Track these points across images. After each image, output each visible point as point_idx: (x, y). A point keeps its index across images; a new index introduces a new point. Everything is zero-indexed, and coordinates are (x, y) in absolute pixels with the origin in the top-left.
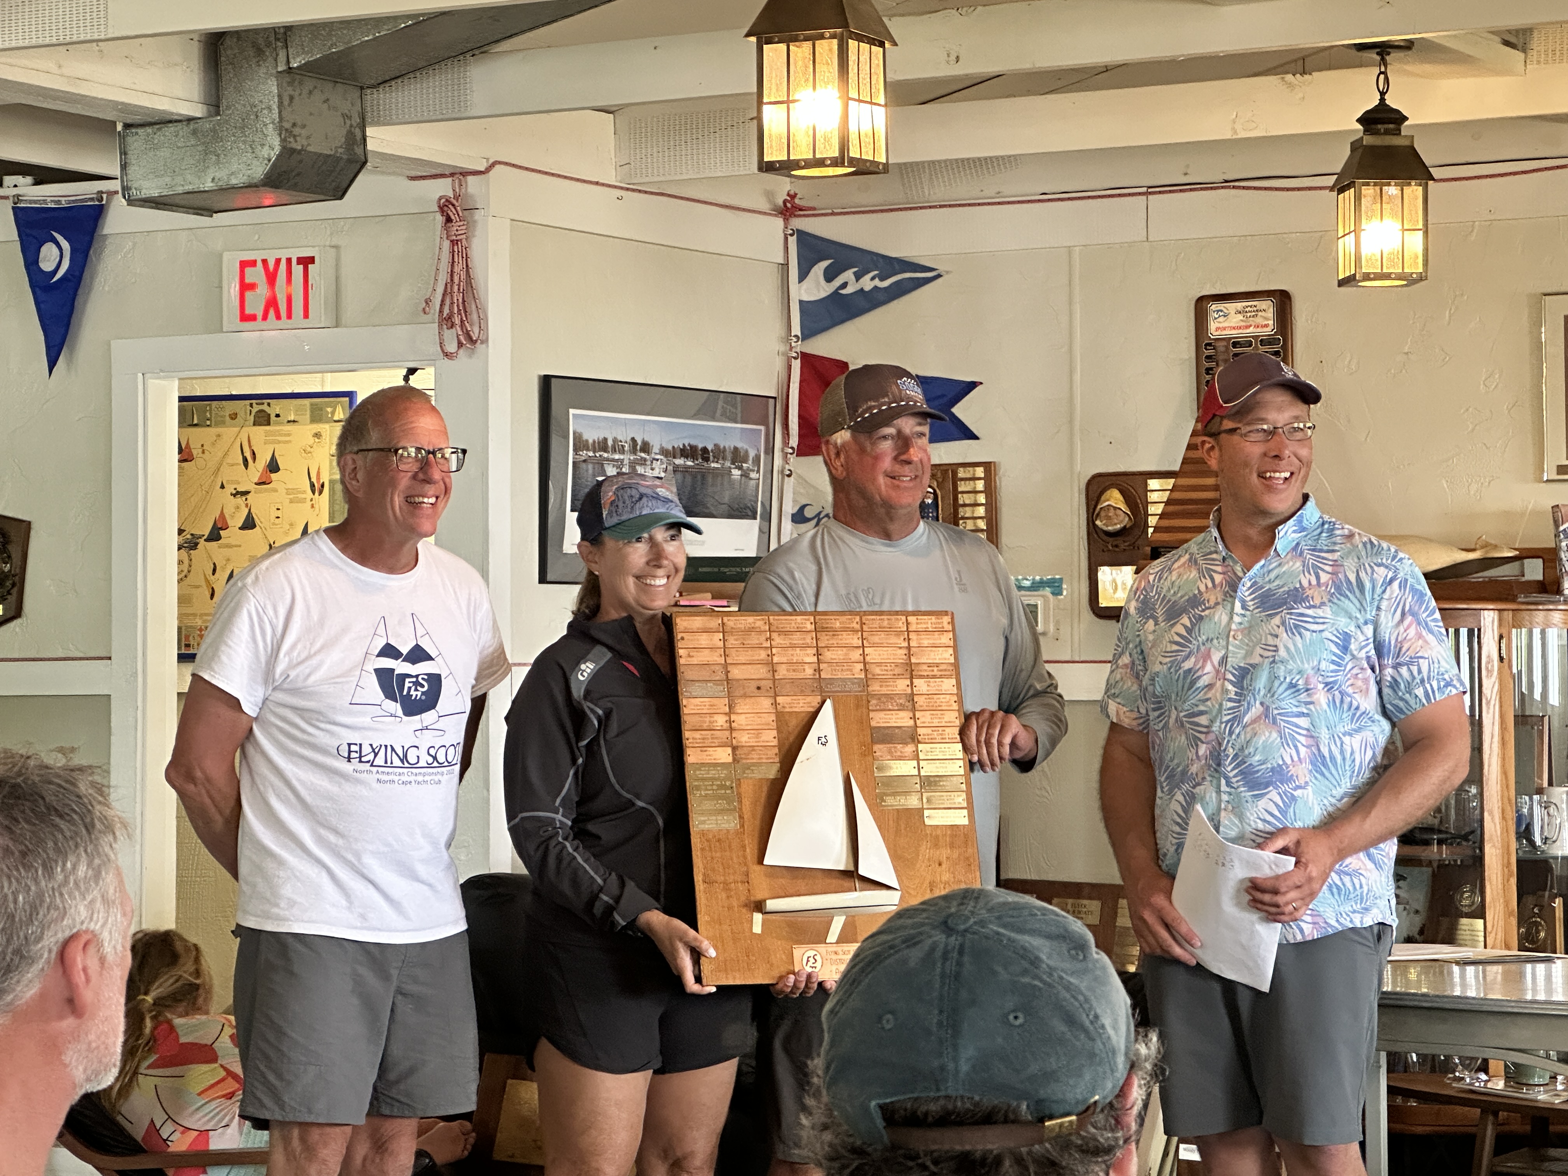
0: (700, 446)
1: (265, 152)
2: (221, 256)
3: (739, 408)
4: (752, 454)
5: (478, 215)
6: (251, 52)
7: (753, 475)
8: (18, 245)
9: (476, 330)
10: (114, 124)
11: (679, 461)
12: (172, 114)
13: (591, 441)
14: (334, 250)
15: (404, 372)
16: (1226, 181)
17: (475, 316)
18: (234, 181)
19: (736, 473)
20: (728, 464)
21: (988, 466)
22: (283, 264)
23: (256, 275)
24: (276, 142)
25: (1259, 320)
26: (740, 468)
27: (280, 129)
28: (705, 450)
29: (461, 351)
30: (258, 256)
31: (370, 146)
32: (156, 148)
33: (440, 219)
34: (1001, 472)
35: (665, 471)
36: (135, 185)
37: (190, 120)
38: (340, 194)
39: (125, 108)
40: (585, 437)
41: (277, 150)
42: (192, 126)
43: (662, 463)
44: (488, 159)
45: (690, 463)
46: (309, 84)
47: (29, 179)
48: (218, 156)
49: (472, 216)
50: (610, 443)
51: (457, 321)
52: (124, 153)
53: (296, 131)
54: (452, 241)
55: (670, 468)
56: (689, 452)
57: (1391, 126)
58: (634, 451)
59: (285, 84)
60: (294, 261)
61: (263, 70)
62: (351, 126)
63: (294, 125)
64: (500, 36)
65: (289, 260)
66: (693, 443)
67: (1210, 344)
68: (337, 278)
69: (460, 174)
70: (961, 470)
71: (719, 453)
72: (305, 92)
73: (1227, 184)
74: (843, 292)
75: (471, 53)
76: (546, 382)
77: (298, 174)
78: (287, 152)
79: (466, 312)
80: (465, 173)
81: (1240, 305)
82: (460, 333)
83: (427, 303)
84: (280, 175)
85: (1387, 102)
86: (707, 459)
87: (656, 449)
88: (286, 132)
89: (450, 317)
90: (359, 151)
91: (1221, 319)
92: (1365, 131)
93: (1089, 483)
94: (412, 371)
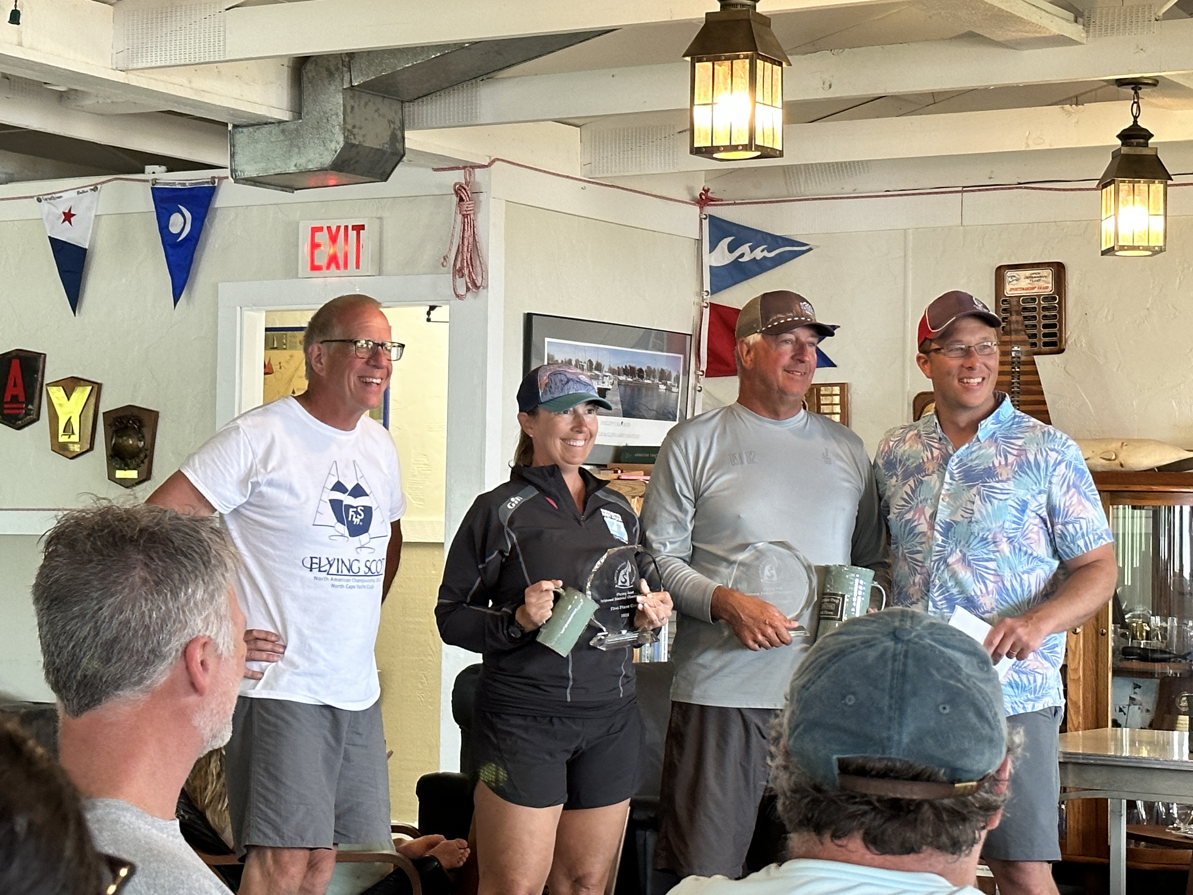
0: (638, 368)
1: (333, 146)
2: (298, 224)
3: (665, 341)
4: (674, 375)
5: (482, 197)
6: (325, 74)
7: (674, 389)
8: (155, 215)
9: (480, 279)
10: (226, 125)
11: (623, 378)
12: (268, 117)
13: (560, 361)
14: (377, 221)
15: (428, 308)
16: (1020, 184)
17: (479, 269)
18: (310, 166)
19: (662, 387)
20: (657, 381)
21: (842, 386)
22: (342, 229)
23: (322, 238)
24: (341, 139)
25: (1042, 284)
26: (665, 384)
27: (344, 129)
28: (641, 370)
29: (468, 294)
30: (325, 224)
31: (407, 145)
32: (256, 141)
33: (455, 199)
34: (852, 390)
35: (612, 384)
36: (239, 168)
37: (280, 122)
38: (385, 177)
39: (234, 112)
40: (556, 359)
41: (342, 144)
42: (282, 126)
43: (610, 379)
44: (490, 157)
45: (630, 380)
46: (365, 98)
47: (164, 168)
48: (299, 148)
49: (478, 197)
50: (574, 363)
51: (466, 272)
52: (233, 145)
53: (356, 131)
54: (463, 215)
55: (616, 382)
56: (629, 371)
57: (1142, 141)
58: (590, 369)
59: (348, 98)
60: (350, 228)
61: (333, 87)
62: (394, 129)
63: (354, 127)
64: (502, 66)
65: (346, 227)
66: (633, 365)
67: (1005, 301)
68: (381, 241)
69: (470, 167)
70: (822, 388)
71: (651, 373)
72: (362, 103)
73: (1020, 185)
74: (740, 260)
75: (481, 78)
76: (529, 318)
77: (356, 162)
78: (348, 146)
79: (472, 265)
80: (474, 167)
81: (1028, 273)
82: (468, 280)
83: (445, 259)
84: (343, 162)
85: (1139, 124)
86: (642, 377)
87: (606, 369)
88: (348, 132)
89: (461, 270)
90: (399, 146)
91: (1015, 282)
92: (1123, 144)
93: (916, 398)
94: (432, 308)
